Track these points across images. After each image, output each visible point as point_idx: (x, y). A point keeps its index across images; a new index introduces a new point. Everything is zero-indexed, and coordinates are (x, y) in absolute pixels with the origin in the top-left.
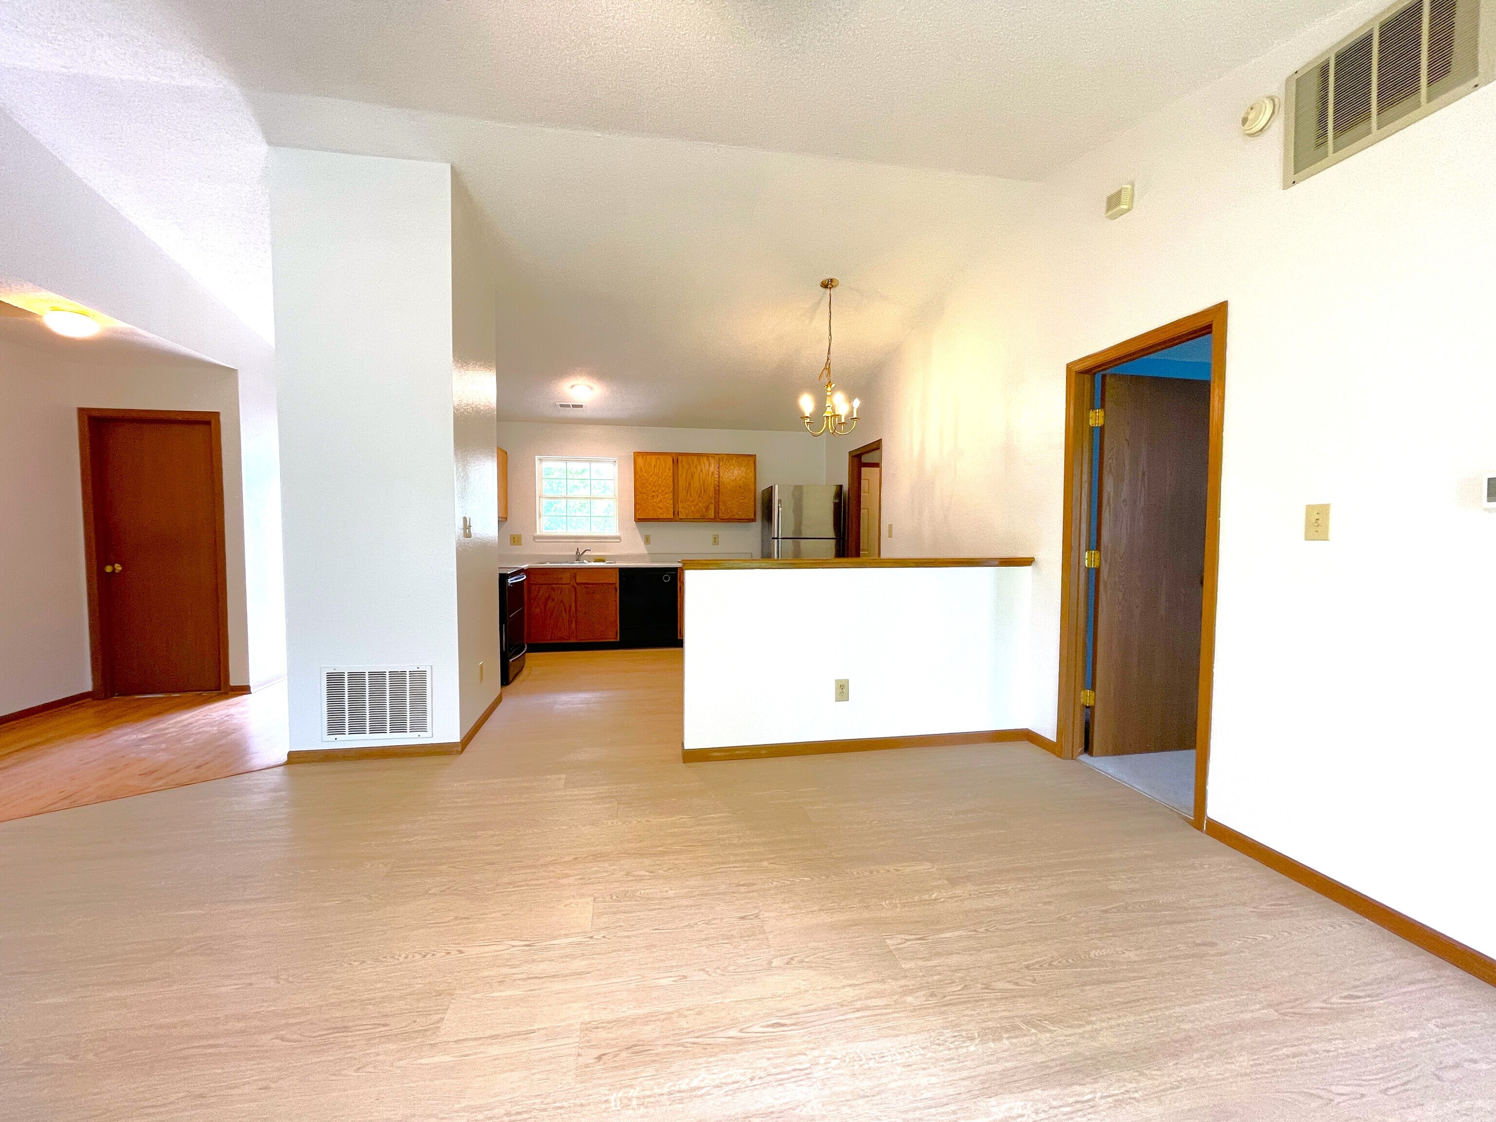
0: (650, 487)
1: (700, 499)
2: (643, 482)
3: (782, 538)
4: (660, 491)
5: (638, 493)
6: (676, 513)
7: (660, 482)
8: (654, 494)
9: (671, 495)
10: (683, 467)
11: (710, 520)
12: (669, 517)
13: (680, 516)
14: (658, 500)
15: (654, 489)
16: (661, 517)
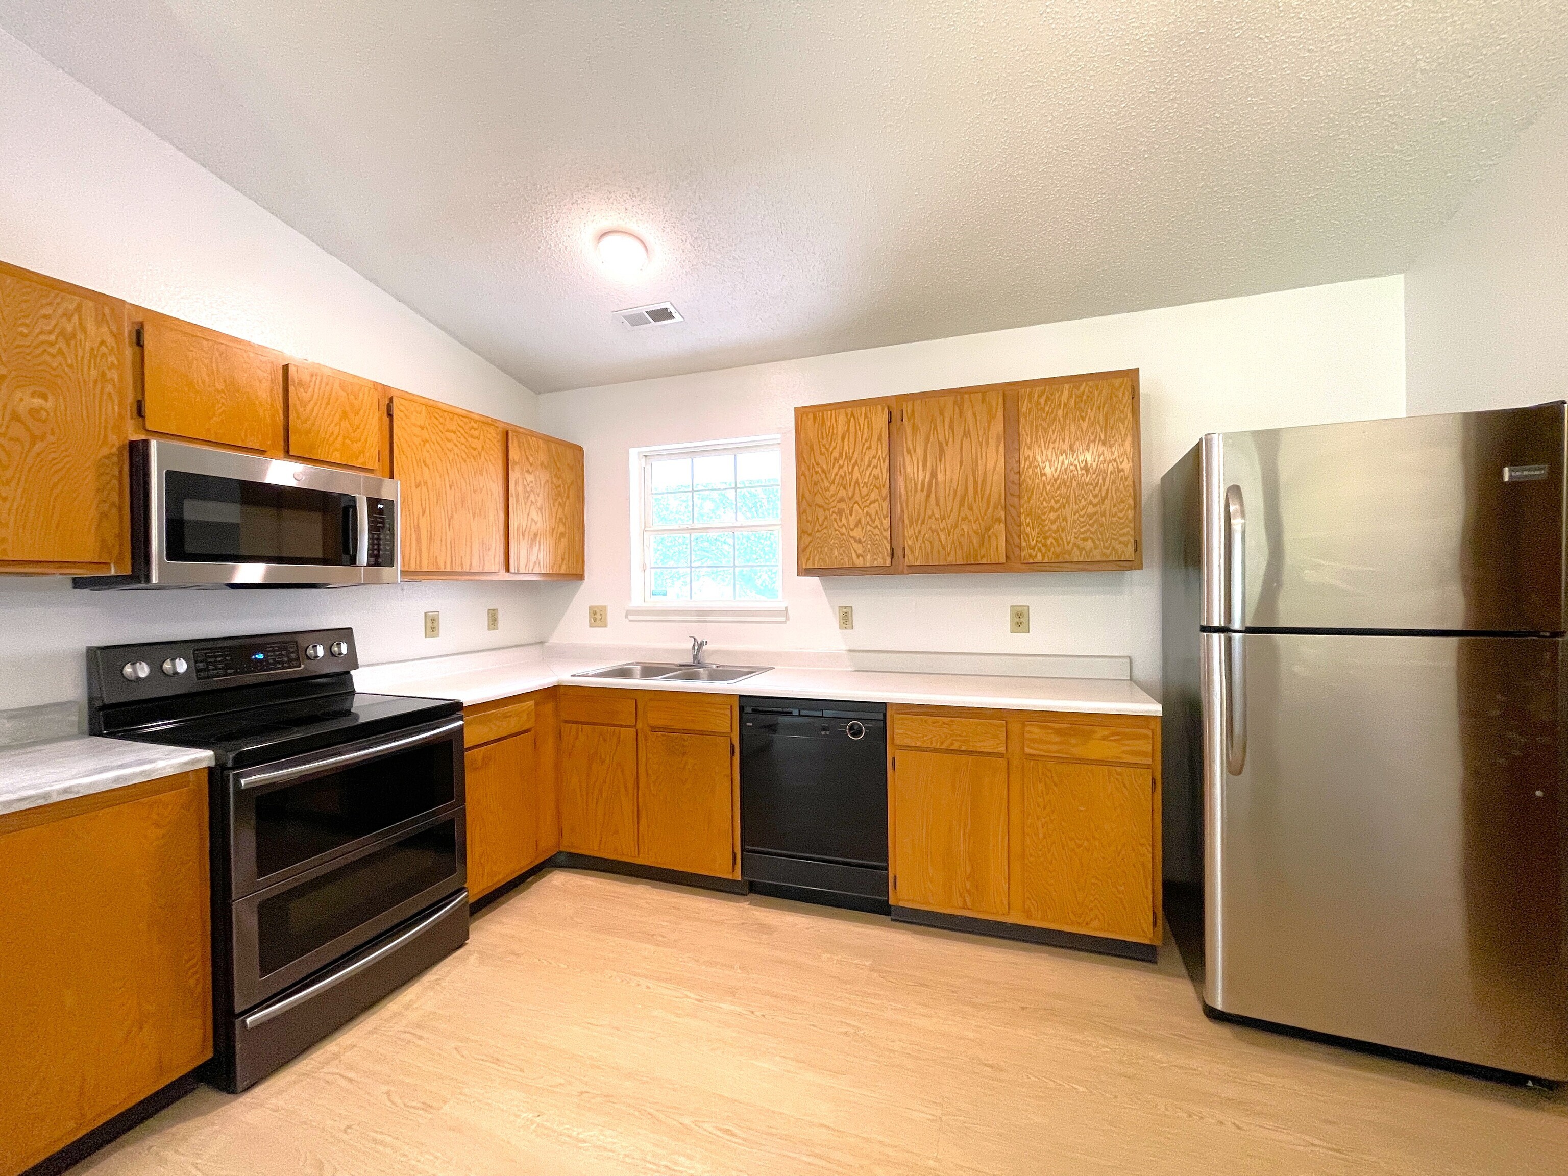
0: (833, 488)
1: (965, 511)
2: (815, 478)
3: (1249, 630)
4: (857, 497)
5: (804, 504)
6: (899, 552)
7: (856, 474)
8: (842, 505)
9: (885, 505)
10: (915, 428)
11: (994, 567)
12: (879, 562)
13: (910, 559)
14: (853, 520)
15: (842, 493)
16: (859, 562)
